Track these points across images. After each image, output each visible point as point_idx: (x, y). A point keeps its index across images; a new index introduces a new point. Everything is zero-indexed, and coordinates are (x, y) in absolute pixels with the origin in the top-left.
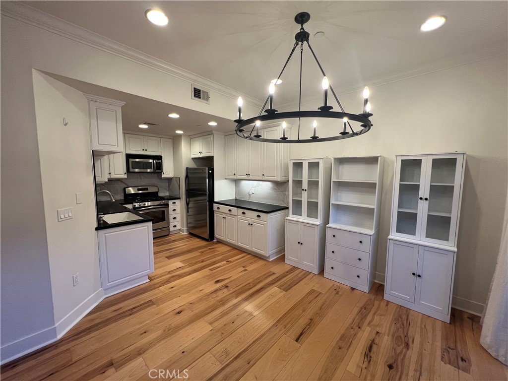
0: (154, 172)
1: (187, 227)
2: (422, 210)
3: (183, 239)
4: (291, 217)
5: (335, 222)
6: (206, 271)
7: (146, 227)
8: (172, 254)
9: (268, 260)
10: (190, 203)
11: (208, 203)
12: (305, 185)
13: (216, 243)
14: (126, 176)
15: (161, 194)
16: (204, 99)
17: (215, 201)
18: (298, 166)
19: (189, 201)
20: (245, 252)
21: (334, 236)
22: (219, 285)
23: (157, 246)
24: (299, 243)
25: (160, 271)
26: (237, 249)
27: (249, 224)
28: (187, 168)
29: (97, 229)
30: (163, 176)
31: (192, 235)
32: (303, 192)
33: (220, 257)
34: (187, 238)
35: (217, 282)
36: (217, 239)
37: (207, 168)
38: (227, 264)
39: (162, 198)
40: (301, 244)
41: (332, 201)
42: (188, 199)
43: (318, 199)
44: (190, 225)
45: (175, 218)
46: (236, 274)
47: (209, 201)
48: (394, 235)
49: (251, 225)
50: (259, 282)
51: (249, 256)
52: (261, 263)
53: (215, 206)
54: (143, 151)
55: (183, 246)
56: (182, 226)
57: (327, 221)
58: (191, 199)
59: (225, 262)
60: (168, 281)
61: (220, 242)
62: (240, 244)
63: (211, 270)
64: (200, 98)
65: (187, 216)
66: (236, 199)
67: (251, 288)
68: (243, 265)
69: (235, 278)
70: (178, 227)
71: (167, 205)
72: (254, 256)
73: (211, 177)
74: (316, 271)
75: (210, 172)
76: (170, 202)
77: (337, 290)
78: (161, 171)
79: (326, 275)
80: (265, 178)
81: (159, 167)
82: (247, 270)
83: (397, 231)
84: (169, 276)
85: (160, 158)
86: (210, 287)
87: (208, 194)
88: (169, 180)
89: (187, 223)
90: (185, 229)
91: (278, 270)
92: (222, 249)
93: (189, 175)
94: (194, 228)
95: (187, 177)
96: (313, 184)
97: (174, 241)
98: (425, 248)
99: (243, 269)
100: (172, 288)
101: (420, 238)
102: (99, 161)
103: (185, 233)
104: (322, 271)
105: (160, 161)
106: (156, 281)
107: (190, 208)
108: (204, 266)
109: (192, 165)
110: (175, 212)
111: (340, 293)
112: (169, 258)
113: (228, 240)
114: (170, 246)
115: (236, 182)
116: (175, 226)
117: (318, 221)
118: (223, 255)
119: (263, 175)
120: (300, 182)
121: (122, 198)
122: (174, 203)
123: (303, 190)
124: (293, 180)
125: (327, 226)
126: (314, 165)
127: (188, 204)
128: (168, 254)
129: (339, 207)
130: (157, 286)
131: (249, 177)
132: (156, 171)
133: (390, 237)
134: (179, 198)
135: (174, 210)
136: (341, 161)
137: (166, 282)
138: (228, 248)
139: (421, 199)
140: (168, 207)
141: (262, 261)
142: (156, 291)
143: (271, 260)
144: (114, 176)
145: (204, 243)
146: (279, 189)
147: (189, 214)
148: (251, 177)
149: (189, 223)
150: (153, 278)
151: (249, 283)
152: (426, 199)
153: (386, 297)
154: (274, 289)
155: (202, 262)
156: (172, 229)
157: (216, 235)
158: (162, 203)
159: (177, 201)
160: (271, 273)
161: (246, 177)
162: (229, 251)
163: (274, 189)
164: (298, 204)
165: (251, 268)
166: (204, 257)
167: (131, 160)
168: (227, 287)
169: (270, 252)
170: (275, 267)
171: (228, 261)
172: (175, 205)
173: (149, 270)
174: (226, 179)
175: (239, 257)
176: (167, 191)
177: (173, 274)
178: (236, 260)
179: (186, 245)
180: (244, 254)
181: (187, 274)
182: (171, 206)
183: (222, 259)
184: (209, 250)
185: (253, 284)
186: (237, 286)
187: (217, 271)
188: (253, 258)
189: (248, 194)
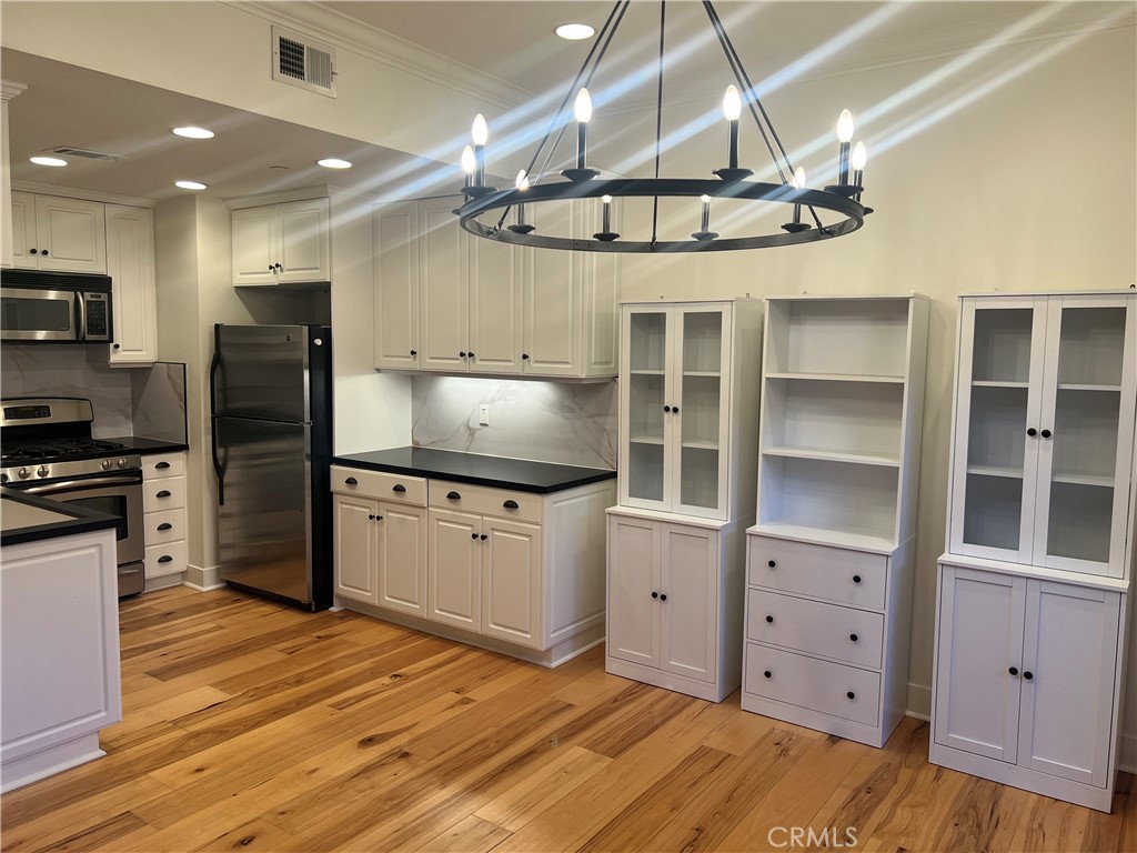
0: (79, 341)
1: (218, 560)
2: (1037, 468)
3: (199, 608)
4: (628, 505)
5: (774, 518)
6: (319, 711)
7: (93, 550)
8: (170, 660)
9: (545, 663)
10: (231, 465)
11: (308, 464)
12: (673, 394)
13: (341, 618)
15: (100, 433)
16: (314, 79)
17: (337, 453)
18: (649, 325)
19: (226, 459)
20: (457, 644)
21: (772, 564)
22: (373, 753)
24: (654, 595)
25: (139, 721)
26: (427, 635)
27: (475, 536)
28: (217, 326)
30: (116, 358)
31: (236, 590)
32: (666, 415)
33: (367, 664)
34: (219, 603)
35: (368, 742)
36: (345, 600)
37: (306, 328)
38: (395, 685)
39: (110, 449)
40: (663, 598)
41: (767, 447)
42: (220, 452)
43: (717, 441)
44: (228, 555)
45: (165, 527)
46: (432, 714)
47: (313, 458)
48: (958, 552)
49: (484, 537)
50: (517, 737)
51: (473, 655)
52: (518, 676)
53: (339, 474)
54: (32, 258)
55: (208, 631)
56: (195, 555)
57: (747, 512)
58: (233, 451)
59: (386, 680)
60: (177, 752)
61: (358, 611)
62: (438, 615)
63: (339, 706)
64: (300, 74)
65: (219, 518)
66: (416, 449)
67: (491, 756)
68: (454, 685)
69: (431, 726)
70: (180, 563)
71: (136, 476)
72: (490, 653)
73: (323, 362)
74: (713, 692)
75: (318, 342)
76: (148, 464)
77: (783, 746)
78: (106, 337)
79: (747, 701)
80: (533, 368)
81: (101, 319)
82: (468, 701)
83: (967, 540)
84: (178, 733)
85: (102, 284)
86: (343, 760)
87: (307, 428)
88: (138, 374)
89: (219, 547)
90: (208, 569)
91: (583, 694)
92: (370, 636)
93: (227, 355)
94: (244, 564)
95: (217, 362)
96: (702, 389)
97: (168, 616)
98: (1046, 587)
99: (459, 697)
100: (198, 770)
101: (1030, 557)
103: (209, 587)
104: (733, 691)
105: (104, 297)
106: (131, 753)
107: (230, 485)
108: (308, 697)
109: (237, 315)
110: (165, 501)
111: (791, 753)
112: (162, 674)
113: (388, 601)
115: (418, 381)
116: (166, 559)
117: (718, 517)
118: (373, 656)
119: (525, 357)
120: (656, 384)
122: (164, 466)
123: (667, 409)
124: (633, 376)
125: (750, 530)
126: (703, 325)
127: (219, 469)
128: (153, 661)
129: (788, 468)
131: (469, 366)
132: (89, 337)
133: (945, 557)
134: (184, 448)
135: (164, 494)
136: (796, 311)
137: (172, 753)
138: (390, 634)
139: (1032, 432)
140: (141, 482)
141: (523, 669)
142: (142, 784)
143: (554, 665)
145: (293, 619)
146: (581, 409)
147: (226, 508)
148: (478, 366)
149: (227, 547)
150: (115, 745)
151: (483, 741)
152: (1046, 434)
153: (937, 755)
154: (575, 752)
155: (299, 682)
156: (152, 570)
157: (340, 587)
158: (115, 468)
159: (176, 461)
160: (559, 706)
161: (460, 365)
162: (396, 643)
163: (562, 408)
164: (648, 458)
165: (482, 693)
166: (301, 665)
168: (406, 755)
169: (552, 636)
170: (570, 686)
171: (396, 676)
172: (163, 472)
173: (103, 714)
174: (378, 370)
175: (436, 663)
176: (126, 417)
177: (193, 729)
178: (425, 670)
179: (220, 627)
180: (455, 651)
181: (252, 723)
182: (152, 480)
183: (373, 668)
184: (315, 642)
185: (497, 742)
186: (443, 752)
187: (361, 710)
188: (490, 662)
189: (463, 430)
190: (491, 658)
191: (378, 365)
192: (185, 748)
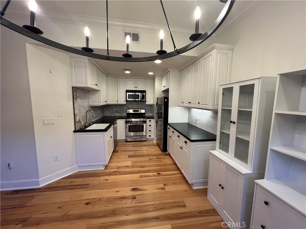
0: (141, 101)
1: (157, 138)
4: (218, 151)
6: (136, 176)
7: (102, 135)
8: (134, 154)
9: (192, 186)
10: (158, 122)
11: (163, 123)
12: (234, 117)
13: (167, 155)
14: (125, 103)
15: (146, 115)
17: (169, 122)
18: (228, 92)
21: (266, 203)
23: (133, 147)
24: (220, 185)
27: (180, 147)
28: (157, 98)
29: (74, 132)
30: (147, 103)
32: (231, 124)
35: (134, 189)
36: (168, 151)
38: (156, 176)
40: (223, 188)
43: (249, 137)
44: (159, 137)
45: (150, 131)
49: (182, 148)
51: (180, 175)
53: (168, 126)
54: (135, 88)
55: (146, 150)
56: (154, 136)
58: (159, 119)
59: (155, 174)
60: (110, 174)
61: (169, 155)
63: (140, 176)
65: (157, 130)
66: (188, 123)
68: (165, 183)
69: (149, 192)
70: (152, 137)
71: (145, 122)
75: (166, 100)
76: (148, 120)
78: (145, 100)
80: (202, 106)
81: (144, 97)
84: (116, 170)
85: (145, 92)
86: (125, 192)
87: (163, 117)
88: (151, 106)
89: (157, 135)
90: (155, 139)
91: (192, 204)
92: (168, 161)
93: (158, 103)
97: (145, 145)
99: (163, 187)
100: (107, 180)
102: (97, 94)
103: (155, 142)
105: (145, 94)
106: (106, 171)
107: (158, 125)
108: (140, 171)
110: (150, 127)
112: (130, 156)
113: (172, 155)
114: (139, 148)
115: (189, 109)
116: (150, 136)
117: (247, 168)
118: (161, 166)
119: (199, 103)
121: (126, 115)
122: (150, 121)
123: (231, 122)
124: (223, 110)
127: (157, 123)
128: (132, 153)
130: (103, 175)
131: (192, 105)
134: (153, 118)
135: (150, 125)
141: (187, 185)
142: (98, 178)
143: (194, 188)
144: (119, 103)
145: (159, 152)
150: (107, 168)
155: (143, 167)
156: (148, 137)
158: (142, 120)
159: (152, 120)
160: (182, 204)
164: (225, 138)
165: (169, 188)
166: (148, 163)
167: (128, 94)
168: (134, 198)
169: (193, 180)
170: (192, 198)
171: (159, 174)
172: (150, 122)
173: (104, 163)
174: (180, 106)
175: (169, 174)
176: (151, 113)
177: (118, 170)
178: (166, 175)
179: (148, 150)
180: (177, 172)
181: (125, 173)
182: (148, 123)
183: (157, 169)
184: (156, 159)
185: (155, 208)
186: (141, 203)
187: (143, 180)
188: (181, 179)
189: (195, 120)
190: (182, 178)
191: (180, 105)
192: (112, 174)
